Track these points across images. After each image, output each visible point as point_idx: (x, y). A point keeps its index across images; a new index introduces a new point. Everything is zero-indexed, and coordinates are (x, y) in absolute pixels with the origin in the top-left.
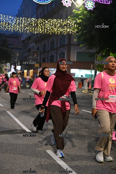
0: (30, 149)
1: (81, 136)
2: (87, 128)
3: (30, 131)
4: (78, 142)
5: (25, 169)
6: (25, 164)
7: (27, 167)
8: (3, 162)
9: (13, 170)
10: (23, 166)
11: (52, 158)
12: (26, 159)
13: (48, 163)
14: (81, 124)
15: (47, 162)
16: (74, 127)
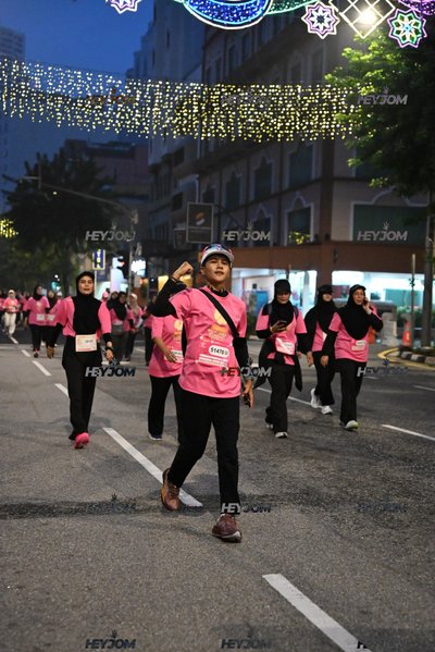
0: (202, 568)
1: (391, 525)
2: (408, 494)
3: (199, 504)
4: (380, 545)
5: (193, 641)
6: (189, 623)
7: (199, 635)
8: (109, 617)
9: (148, 645)
10: (184, 631)
11: (290, 604)
12: (194, 607)
13: (274, 621)
14: (384, 480)
15: (272, 618)
16: (358, 490)
